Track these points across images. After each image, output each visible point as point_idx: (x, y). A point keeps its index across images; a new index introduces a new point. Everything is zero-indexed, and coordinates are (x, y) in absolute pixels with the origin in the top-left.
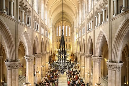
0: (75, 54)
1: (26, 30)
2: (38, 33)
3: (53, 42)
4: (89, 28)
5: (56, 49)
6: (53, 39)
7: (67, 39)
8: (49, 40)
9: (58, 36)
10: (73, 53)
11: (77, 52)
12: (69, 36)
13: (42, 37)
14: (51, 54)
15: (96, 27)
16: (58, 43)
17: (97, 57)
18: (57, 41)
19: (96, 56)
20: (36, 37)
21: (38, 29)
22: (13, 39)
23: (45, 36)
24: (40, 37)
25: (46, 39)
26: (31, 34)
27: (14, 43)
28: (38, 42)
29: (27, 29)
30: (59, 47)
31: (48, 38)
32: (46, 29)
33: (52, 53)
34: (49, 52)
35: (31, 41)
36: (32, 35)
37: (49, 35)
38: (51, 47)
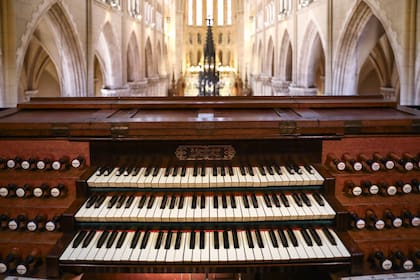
0: (246, 80)
1: (108, 17)
2: (138, 22)
3: (178, 45)
4: (285, 7)
5: (189, 65)
6: (177, 35)
7: (221, 35)
8: (166, 39)
9: (194, 27)
10: (240, 80)
11: (251, 75)
12: (228, 26)
13: (149, 32)
14: (173, 81)
15: (300, 6)
16: (192, 47)
17: (303, 87)
18: (191, 42)
19: (300, 87)
20: (133, 33)
21: (138, 11)
22: (81, 44)
23: (155, 30)
24: (142, 32)
25: (159, 37)
26: (120, 26)
27: (84, 54)
28: (136, 47)
29: (112, 16)
30: (195, 61)
31: (164, 35)
32: (159, 9)
33: (176, 78)
34: (168, 76)
35: (120, 48)
36: (124, 31)
37: (166, 24)
38: (172, 59)
